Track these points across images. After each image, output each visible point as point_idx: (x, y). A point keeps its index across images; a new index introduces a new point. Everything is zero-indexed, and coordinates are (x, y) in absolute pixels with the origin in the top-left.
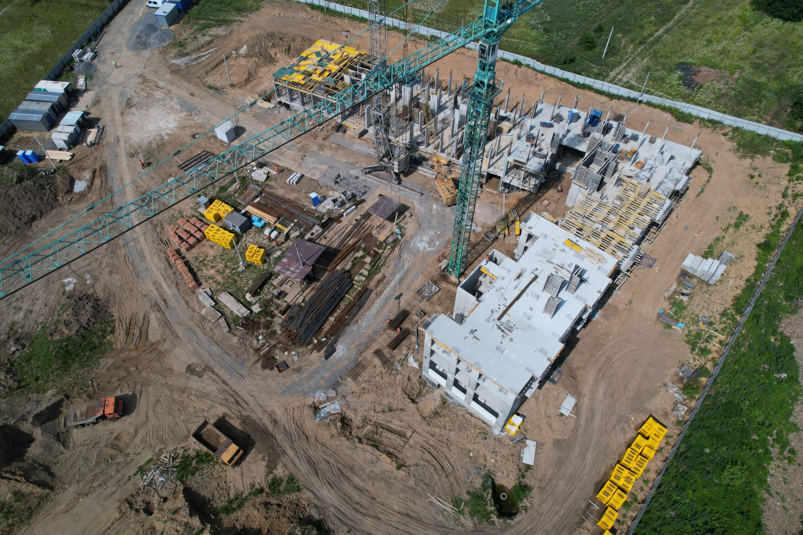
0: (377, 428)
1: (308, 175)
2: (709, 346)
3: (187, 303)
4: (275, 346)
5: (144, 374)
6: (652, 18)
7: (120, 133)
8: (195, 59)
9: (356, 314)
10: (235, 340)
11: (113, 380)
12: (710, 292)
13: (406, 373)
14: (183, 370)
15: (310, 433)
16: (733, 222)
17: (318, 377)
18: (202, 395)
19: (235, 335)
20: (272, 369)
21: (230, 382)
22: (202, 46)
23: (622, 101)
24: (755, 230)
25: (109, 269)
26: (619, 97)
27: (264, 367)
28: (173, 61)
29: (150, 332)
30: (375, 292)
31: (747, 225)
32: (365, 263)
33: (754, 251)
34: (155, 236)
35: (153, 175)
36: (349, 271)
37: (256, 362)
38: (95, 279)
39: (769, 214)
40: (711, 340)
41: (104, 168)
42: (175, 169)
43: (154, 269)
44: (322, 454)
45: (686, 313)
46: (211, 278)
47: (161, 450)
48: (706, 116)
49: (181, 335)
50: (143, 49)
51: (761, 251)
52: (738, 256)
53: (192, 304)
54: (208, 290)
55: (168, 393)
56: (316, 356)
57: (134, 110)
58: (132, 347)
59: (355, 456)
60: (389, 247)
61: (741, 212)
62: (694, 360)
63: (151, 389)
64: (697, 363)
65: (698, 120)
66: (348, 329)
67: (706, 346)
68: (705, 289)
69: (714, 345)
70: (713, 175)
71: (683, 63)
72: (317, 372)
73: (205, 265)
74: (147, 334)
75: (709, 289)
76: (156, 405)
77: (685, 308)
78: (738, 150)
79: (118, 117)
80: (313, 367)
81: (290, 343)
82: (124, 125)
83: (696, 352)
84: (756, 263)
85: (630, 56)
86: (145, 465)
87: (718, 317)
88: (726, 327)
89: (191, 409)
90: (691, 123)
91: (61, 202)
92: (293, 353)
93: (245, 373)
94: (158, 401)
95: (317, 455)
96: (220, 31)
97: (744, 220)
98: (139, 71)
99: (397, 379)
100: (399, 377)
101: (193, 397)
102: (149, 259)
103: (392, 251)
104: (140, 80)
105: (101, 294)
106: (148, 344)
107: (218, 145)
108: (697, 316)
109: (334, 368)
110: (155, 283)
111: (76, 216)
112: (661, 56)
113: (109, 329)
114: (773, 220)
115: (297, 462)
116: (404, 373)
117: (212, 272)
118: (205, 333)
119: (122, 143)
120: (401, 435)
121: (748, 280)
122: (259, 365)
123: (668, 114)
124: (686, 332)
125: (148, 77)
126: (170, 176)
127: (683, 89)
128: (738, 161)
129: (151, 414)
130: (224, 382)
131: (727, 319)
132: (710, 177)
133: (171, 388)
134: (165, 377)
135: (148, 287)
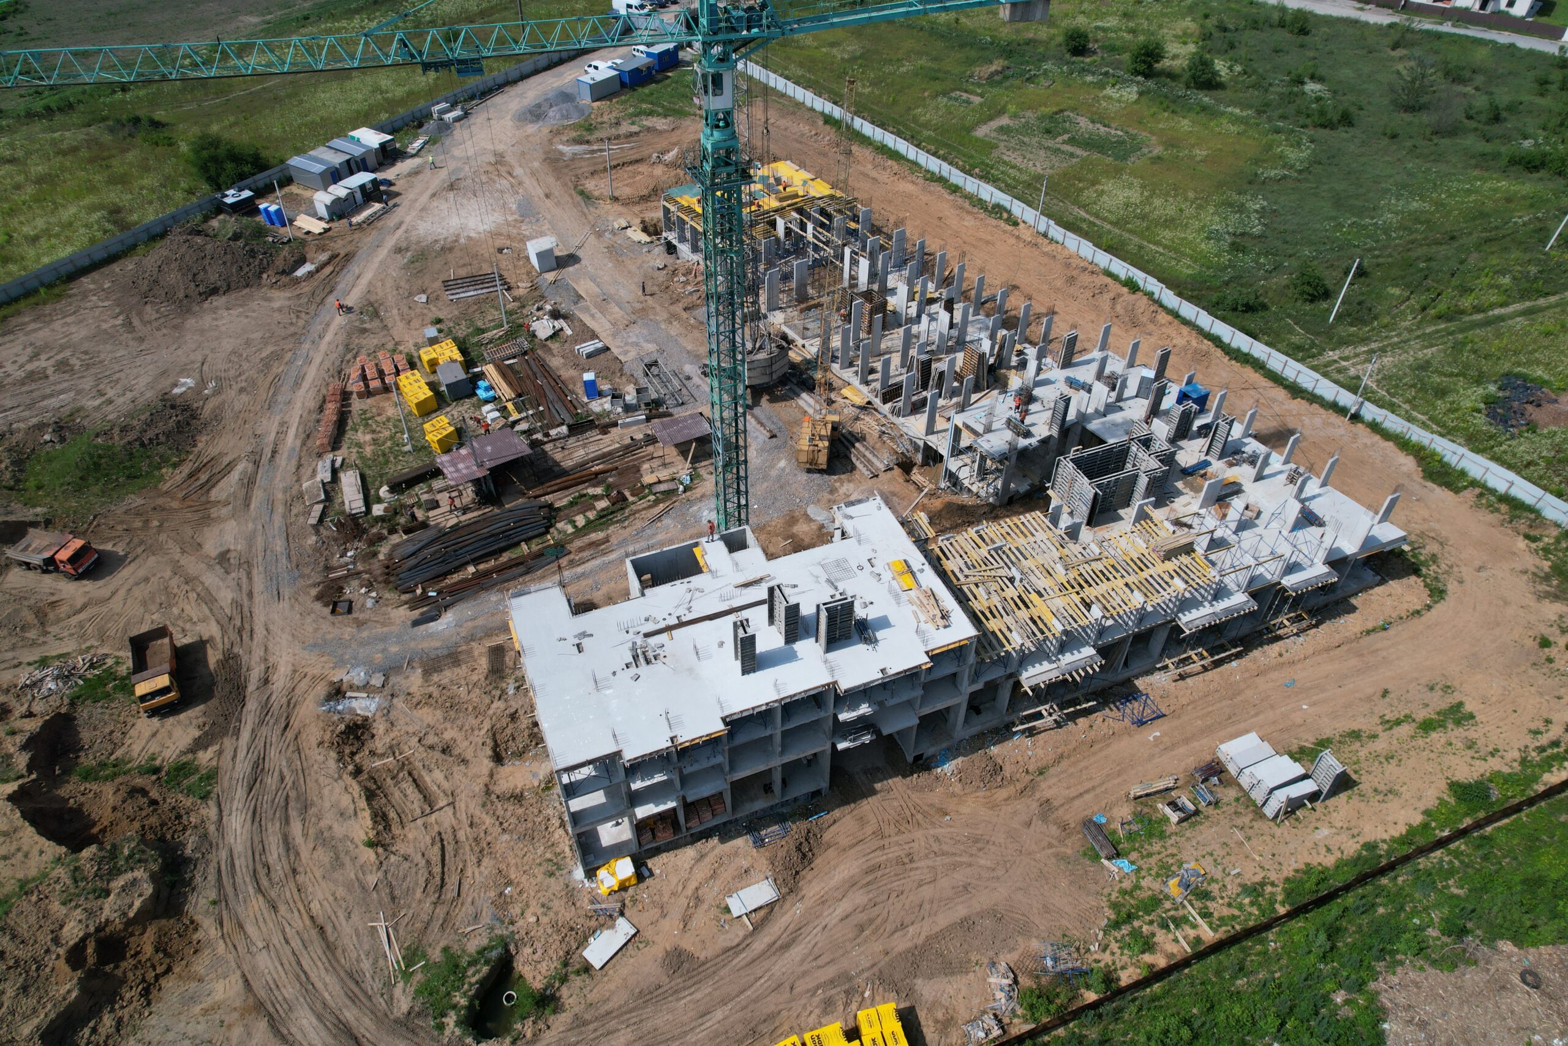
0: (402, 769)
1: (615, 351)
2: (1160, 936)
3: (299, 466)
4: (359, 573)
5: (163, 537)
6: (1506, 280)
7: (408, 219)
8: (593, 152)
9: (514, 578)
10: (312, 539)
11: (119, 527)
12: (1250, 832)
13: (514, 705)
14: (214, 553)
15: (295, 724)
16: (1421, 715)
17: (380, 646)
18: (207, 598)
19: (317, 533)
20: (326, 605)
21: (258, 598)
22: (618, 137)
23: (1315, 406)
24: (1470, 753)
25: (244, 384)
26: (1313, 398)
27: (319, 598)
28: (561, 147)
29: (221, 484)
30: (572, 556)
31: (1457, 734)
32: (594, 508)
33: (1433, 793)
34: (338, 363)
35: (403, 284)
36: (559, 509)
37: (314, 585)
38: (218, 391)
39: (1536, 732)
40: (1177, 926)
41: (349, 257)
42: (438, 284)
43: (299, 405)
44: (284, 763)
45: (1157, 847)
46: (359, 445)
47: (89, 648)
48: (1501, 488)
49: (253, 506)
50: (532, 122)
51: (1452, 801)
52: (1382, 787)
53: (302, 470)
54: (339, 460)
55: (168, 573)
56: (403, 614)
57: (451, 195)
58: (180, 495)
59: (326, 791)
60: (652, 498)
61: (1461, 704)
62: (1105, 948)
63: (152, 559)
64: (1107, 958)
65: (1478, 491)
66: (484, 595)
67: (1153, 935)
68: (1246, 820)
69: (1176, 940)
70: (1440, 608)
71: (1518, 376)
72: (384, 639)
73: (367, 425)
74: (213, 486)
75: (1256, 824)
76: (137, 584)
77: (1162, 836)
78: (1547, 578)
79: (424, 199)
80: (385, 629)
81: (380, 579)
82: (423, 209)
83: (1118, 934)
84: (1417, 819)
85: (1398, 335)
86: (53, 658)
87: (1233, 889)
88: (1234, 917)
89: (176, 611)
90: (1457, 491)
91: (264, 282)
92: (374, 594)
93: (286, 592)
94: (147, 580)
95: (276, 759)
96: (660, 123)
97: (1458, 723)
98: (501, 148)
99: (494, 706)
100: (499, 705)
101: (193, 596)
102: (302, 392)
103: (650, 507)
104: (493, 160)
105: (207, 412)
106: (203, 499)
107: (524, 271)
108: (1180, 864)
109: (412, 644)
110: (282, 424)
111: (266, 304)
112: (1475, 352)
113: (175, 459)
114: (1541, 749)
115: (241, 754)
116: (513, 703)
117: (368, 437)
118: (284, 516)
119: (400, 232)
120: (428, 798)
121: (1371, 847)
122: (314, 592)
123: (1411, 458)
124: (1127, 885)
125: (507, 158)
126: (424, 292)
127: (1480, 421)
128: (1530, 600)
129: (122, 593)
130: (250, 595)
131: (1252, 904)
132: (1429, 607)
133: (177, 569)
134: (183, 551)
135: (269, 427)
